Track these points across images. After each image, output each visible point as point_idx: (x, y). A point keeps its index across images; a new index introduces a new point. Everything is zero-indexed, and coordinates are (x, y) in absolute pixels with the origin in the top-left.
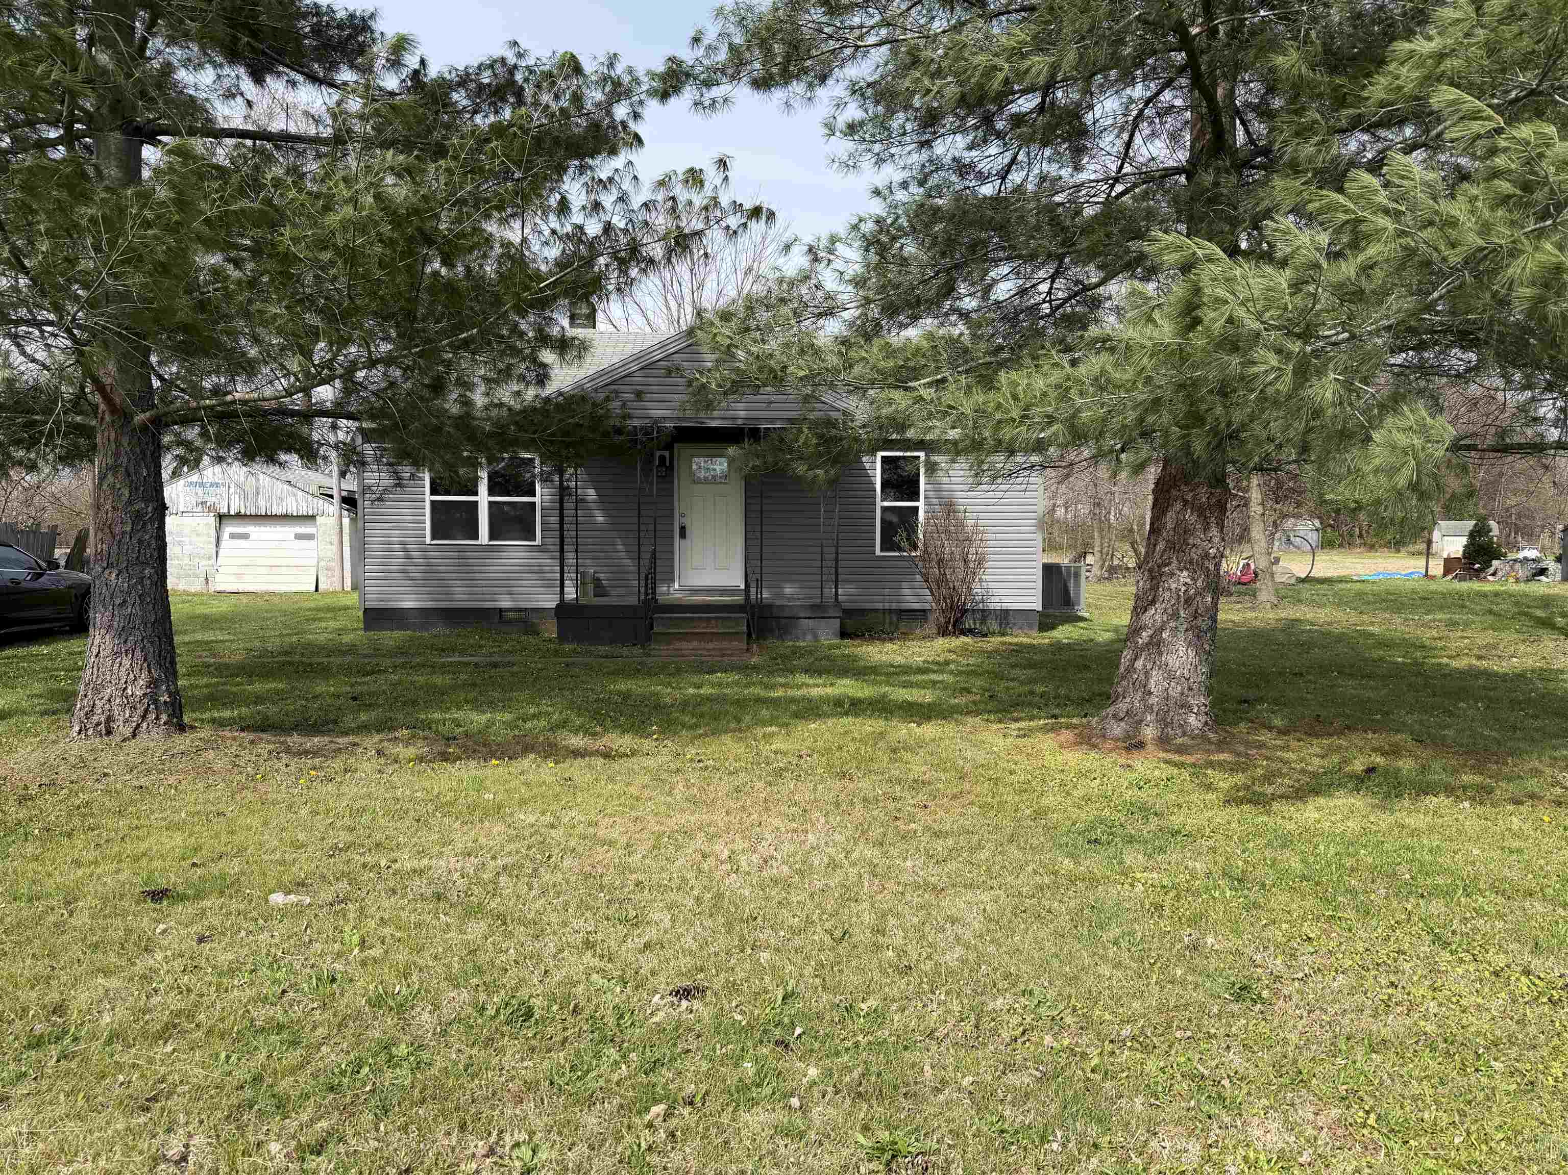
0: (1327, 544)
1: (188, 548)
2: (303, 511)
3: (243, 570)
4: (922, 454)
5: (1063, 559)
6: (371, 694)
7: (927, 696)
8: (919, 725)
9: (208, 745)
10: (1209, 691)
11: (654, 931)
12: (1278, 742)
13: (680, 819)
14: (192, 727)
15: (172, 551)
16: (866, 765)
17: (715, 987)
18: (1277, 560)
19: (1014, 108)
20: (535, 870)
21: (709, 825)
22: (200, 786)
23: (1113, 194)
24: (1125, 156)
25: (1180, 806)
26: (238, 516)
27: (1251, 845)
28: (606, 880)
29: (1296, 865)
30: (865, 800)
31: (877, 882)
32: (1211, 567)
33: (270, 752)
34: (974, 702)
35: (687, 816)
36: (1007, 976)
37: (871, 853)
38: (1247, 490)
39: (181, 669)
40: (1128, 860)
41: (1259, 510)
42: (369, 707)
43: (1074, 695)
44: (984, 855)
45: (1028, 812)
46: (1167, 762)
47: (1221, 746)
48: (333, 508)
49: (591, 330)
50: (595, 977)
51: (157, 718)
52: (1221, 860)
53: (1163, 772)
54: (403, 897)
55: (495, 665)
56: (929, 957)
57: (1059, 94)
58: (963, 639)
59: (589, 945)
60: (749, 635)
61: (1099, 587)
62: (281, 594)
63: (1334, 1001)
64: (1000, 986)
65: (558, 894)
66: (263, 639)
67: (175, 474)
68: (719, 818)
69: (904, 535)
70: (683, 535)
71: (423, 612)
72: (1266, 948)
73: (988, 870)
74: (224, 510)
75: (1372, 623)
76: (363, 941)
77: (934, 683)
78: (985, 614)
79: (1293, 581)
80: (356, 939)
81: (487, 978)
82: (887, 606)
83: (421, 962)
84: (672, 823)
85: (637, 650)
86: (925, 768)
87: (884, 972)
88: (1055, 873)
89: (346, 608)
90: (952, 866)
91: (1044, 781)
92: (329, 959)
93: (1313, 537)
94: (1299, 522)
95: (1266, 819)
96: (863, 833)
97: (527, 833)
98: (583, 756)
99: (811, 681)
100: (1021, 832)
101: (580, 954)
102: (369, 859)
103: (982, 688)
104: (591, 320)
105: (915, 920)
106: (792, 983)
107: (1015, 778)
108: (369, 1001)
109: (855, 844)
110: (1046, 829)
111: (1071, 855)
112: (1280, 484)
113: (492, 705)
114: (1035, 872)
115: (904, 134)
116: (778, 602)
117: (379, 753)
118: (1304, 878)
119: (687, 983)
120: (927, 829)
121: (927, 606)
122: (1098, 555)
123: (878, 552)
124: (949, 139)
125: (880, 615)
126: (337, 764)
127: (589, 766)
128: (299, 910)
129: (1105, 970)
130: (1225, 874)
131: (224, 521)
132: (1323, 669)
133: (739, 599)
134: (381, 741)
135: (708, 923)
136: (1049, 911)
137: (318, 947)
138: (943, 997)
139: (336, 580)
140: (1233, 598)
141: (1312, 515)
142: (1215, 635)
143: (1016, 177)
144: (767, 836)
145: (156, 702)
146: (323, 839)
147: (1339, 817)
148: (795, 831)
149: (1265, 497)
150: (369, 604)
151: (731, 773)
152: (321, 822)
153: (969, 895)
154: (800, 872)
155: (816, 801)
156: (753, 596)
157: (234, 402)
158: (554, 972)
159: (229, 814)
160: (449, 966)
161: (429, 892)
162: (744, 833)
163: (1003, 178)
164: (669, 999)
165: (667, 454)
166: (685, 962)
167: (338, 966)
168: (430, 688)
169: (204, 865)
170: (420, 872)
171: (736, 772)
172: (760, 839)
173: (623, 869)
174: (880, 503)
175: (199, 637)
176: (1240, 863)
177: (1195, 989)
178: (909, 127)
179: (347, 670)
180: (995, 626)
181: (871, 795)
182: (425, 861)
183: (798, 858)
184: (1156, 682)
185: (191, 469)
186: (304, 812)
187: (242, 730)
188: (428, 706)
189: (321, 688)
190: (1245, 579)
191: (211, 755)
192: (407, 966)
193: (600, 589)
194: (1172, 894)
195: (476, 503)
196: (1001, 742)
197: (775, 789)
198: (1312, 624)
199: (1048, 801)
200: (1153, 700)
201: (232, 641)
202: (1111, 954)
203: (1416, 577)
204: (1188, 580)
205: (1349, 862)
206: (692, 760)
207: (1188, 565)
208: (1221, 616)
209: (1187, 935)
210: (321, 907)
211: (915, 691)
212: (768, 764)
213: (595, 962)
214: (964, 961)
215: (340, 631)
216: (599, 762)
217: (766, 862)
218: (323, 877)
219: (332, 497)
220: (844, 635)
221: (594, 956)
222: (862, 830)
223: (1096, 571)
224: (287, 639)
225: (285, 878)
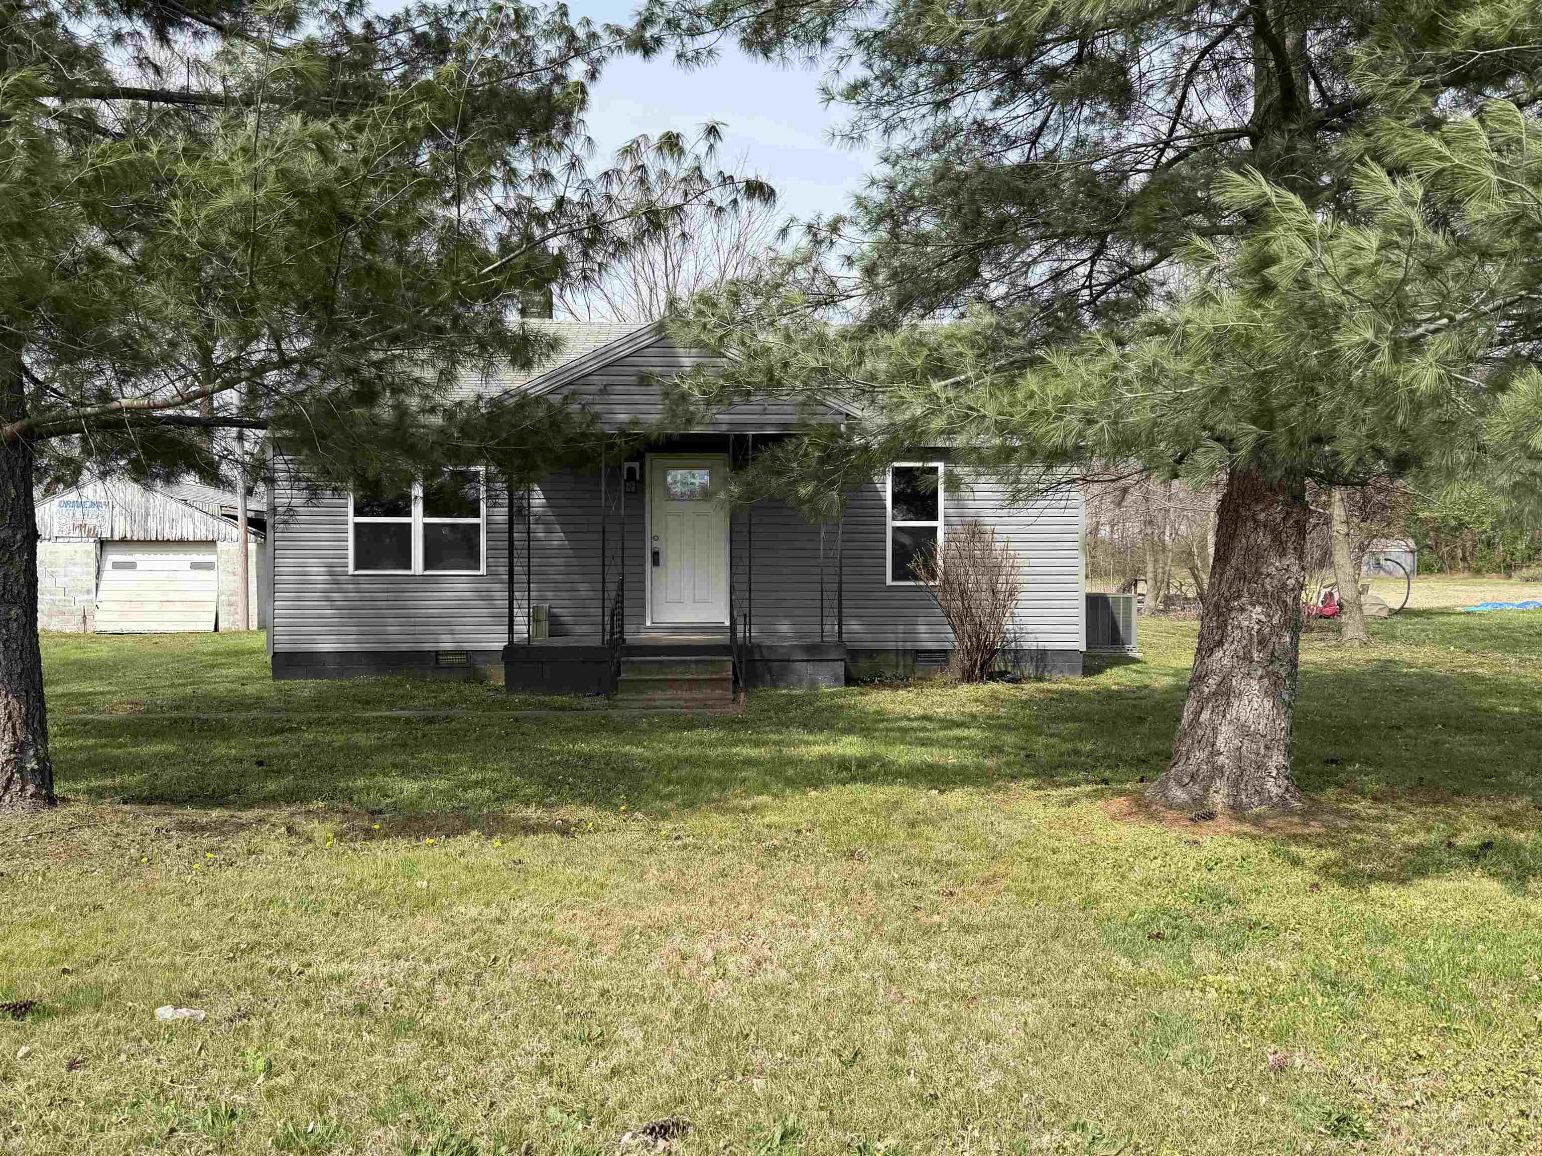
0: (1425, 569)
1: (62, 581)
2: (201, 535)
3: (127, 607)
4: (940, 466)
5: (1109, 588)
6: (282, 757)
7: (951, 758)
8: (942, 792)
9: (84, 821)
10: (1289, 751)
11: (623, 1053)
12: (1373, 812)
13: (656, 911)
14: (64, 800)
15: (43, 583)
16: (877, 840)
17: (698, 1123)
18: (1365, 589)
19: (1046, 60)
20: (479, 975)
21: (689, 918)
22: (74, 872)
23: (1164, 160)
24: (1177, 116)
25: (1258, 892)
26: (124, 541)
27: (1345, 940)
28: (564, 988)
29: (1401, 965)
30: (878, 886)
31: (894, 989)
32: (1289, 601)
33: (158, 830)
34: (1008, 764)
35: (662, 907)
36: (1055, 1106)
37: (886, 952)
38: (1327, 505)
39: (52, 730)
40: (1198, 959)
41: (1343, 529)
42: (278, 773)
43: (1127, 755)
44: (1025, 953)
45: (1075, 900)
46: (1238, 835)
47: (1306, 815)
48: (237, 531)
49: (547, 320)
50: (552, 1111)
51: (23, 790)
52: (1310, 958)
53: (1236, 848)
54: (317, 1011)
55: (430, 721)
56: (959, 1084)
57: (1099, 44)
58: (992, 686)
59: (544, 1070)
60: (736, 682)
61: (1153, 622)
62: (173, 635)
63: (1452, 1136)
64: (1046, 1119)
65: (507, 1007)
66: (151, 691)
67: (49, 492)
68: (702, 909)
69: (921, 560)
70: (656, 562)
71: (345, 656)
72: (1367, 1068)
73: (1029, 973)
74: (106, 535)
75: (1481, 664)
76: (269, 1066)
77: (959, 739)
78: (1018, 655)
79: (1384, 614)
80: (260, 1064)
81: (420, 1113)
82: (901, 646)
83: (340, 1091)
84: (643, 915)
85: (600, 701)
86: (949, 846)
87: (905, 1104)
88: (1110, 977)
89: (252, 652)
90: (985, 968)
91: (1093, 861)
92: (227, 1089)
93: (1408, 561)
94: (1390, 542)
95: (1362, 906)
96: (877, 927)
97: (468, 931)
98: (535, 833)
99: (811, 738)
100: (1069, 925)
101: (534, 1082)
102: (277, 962)
103: (1016, 746)
104: (547, 310)
105: (942, 1037)
106: (792, 1118)
107: (1059, 857)
108: (276, 1142)
109: (867, 941)
110: (1098, 921)
111: (1127, 953)
112: (1366, 500)
113: (425, 770)
114: (1086, 976)
115: (917, 92)
116: (768, 642)
117: (290, 830)
118: (1410, 981)
119: (663, 1118)
120: (954, 922)
121: (948, 646)
122: (1150, 582)
123: (889, 581)
124: (969, 98)
125: (892, 657)
126: (237, 844)
127: (545, 846)
128: (193, 1026)
129: (1173, 1098)
130: (1314, 976)
131: (108, 548)
132: (1424, 721)
133: (723, 639)
134: (292, 815)
135: (689, 1042)
136: (1104, 1025)
137: (214, 1074)
138: (976, 1133)
139: (240, 616)
140: (1314, 635)
141: (1405, 534)
142: (1295, 681)
143: (1048, 142)
144: (759, 931)
145: (21, 770)
146: (221, 938)
147: (1451, 903)
148: (793, 925)
149: (1349, 515)
150: (280, 648)
151: (715, 853)
152: (219, 918)
153: (1007, 1005)
154: (800, 977)
155: (818, 887)
156: (740, 635)
157: (120, 409)
158: (501, 1104)
159: (107, 907)
160: (373, 1098)
161: (350, 1003)
162: (731, 927)
163: (1034, 143)
164: (643, 1137)
165: (636, 465)
166: (663, 1092)
167: (240, 1099)
168: (350, 749)
169: (76, 971)
170: (339, 980)
171: (721, 852)
172: (752, 935)
173: (587, 975)
174: (891, 524)
175: (74, 688)
176: (1333, 962)
177: (1283, 1121)
178: (922, 83)
179: (251, 727)
180: (1029, 669)
181: (884, 880)
182: (345, 965)
183: (797, 960)
184: (1225, 739)
185: (67, 485)
186: (199, 903)
187: (125, 803)
188: (349, 772)
189: (220, 749)
190: (1328, 611)
191: (86, 834)
192: (323, 1098)
193: (556, 627)
194: (1252, 1002)
195: (409, 525)
196: (1041, 813)
197: (768, 872)
198: (1410, 666)
199: (1099, 886)
200: (1221, 760)
201: (114, 693)
202: (1179, 1076)
203: (1531, 607)
204: (1262, 618)
205: (1464, 960)
206: (668, 837)
207: (1261, 598)
208: (1302, 657)
209: (1271, 1052)
210: (218, 1023)
211: (935, 751)
212: (759, 841)
213: (551, 1092)
214: (1001, 1088)
215: (244, 681)
216: (555, 839)
217: (759, 963)
218: (221, 986)
219: (235, 518)
220: (850, 680)
221: (550, 1084)
222: (875, 924)
223: (1149, 602)
224: (180, 691)
225: (176, 987)
